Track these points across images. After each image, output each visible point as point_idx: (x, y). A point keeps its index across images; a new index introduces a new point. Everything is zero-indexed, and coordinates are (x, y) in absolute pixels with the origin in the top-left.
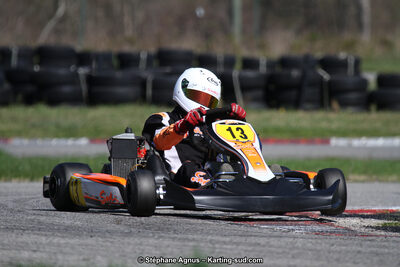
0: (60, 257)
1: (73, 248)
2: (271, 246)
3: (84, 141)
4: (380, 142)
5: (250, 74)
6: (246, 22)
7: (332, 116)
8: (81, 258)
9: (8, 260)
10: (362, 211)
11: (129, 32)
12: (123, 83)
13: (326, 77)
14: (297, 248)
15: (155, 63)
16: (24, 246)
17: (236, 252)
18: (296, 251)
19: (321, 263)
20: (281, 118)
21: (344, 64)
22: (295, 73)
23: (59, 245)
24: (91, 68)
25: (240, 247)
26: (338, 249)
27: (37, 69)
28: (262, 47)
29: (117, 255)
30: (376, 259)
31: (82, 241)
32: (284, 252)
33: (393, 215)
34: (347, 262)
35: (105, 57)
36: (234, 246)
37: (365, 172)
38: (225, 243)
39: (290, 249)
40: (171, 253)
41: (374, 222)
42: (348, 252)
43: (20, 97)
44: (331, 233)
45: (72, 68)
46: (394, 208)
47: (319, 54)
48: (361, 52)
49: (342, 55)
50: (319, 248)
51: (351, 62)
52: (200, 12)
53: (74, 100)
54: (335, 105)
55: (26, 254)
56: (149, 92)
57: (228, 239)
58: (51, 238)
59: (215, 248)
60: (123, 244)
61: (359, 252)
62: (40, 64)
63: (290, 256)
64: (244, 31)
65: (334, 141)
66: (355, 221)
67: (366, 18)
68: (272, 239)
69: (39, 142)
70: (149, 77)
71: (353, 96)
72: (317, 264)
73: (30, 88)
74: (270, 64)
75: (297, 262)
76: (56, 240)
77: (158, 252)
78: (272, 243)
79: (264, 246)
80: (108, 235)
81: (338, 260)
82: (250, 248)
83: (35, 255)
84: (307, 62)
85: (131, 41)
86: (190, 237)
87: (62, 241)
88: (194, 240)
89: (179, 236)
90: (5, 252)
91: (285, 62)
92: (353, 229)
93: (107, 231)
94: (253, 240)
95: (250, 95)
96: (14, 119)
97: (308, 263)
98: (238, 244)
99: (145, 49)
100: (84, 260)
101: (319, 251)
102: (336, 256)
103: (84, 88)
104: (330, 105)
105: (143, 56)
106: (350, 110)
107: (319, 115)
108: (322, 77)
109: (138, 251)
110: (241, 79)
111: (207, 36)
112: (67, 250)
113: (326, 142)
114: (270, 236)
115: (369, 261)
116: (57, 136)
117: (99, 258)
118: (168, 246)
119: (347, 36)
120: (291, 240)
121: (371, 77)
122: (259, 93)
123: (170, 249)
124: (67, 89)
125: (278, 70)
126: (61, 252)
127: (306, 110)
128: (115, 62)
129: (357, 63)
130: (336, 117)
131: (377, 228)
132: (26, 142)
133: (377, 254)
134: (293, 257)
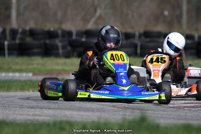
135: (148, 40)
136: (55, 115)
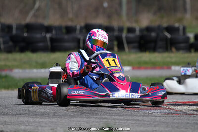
0: (40, 128)
1: (46, 123)
2: (144, 121)
5: (131, 35)
6: (129, 9)
7: (172, 55)
8: (50, 128)
9: (14, 130)
10: (188, 102)
11: (71, 15)
12: (68, 41)
13: (169, 36)
14: (157, 121)
15: (84, 31)
16: (22, 123)
17: (127, 124)
18: (156, 123)
19: (169, 129)
20: (147, 56)
21: (177, 29)
22: (154, 34)
23: (39, 122)
24: (52, 33)
26: (177, 121)
27: (25, 34)
28: (137, 21)
30: (196, 126)
31: (50, 120)
32: (150, 124)
34: (182, 128)
35: (59, 28)
36: (126, 121)
38: (121, 119)
39: (153, 122)
40: (95, 125)
41: (194, 108)
42: (182, 123)
43: (17, 49)
44: (174, 113)
45: (43, 34)
47: (165, 25)
48: (186, 23)
49: (177, 25)
50: (167, 121)
51: (181, 28)
52: (106, 5)
53: (45, 50)
54: (174, 50)
55: (23, 127)
57: (122, 118)
58: (35, 119)
59: (116, 122)
61: (188, 123)
62: (27, 32)
63: (154, 125)
65: (174, 68)
66: (185, 107)
67: (188, 6)
68: (145, 117)
69: (27, 71)
71: (182, 45)
72: (167, 129)
73: (22, 44)
74: (141, 30)
75: (157, 128)
76: (37, 120)
77: (88, 125)
78: (144, 119)
79: (140, 121)
80: (63, 117)
81: (177, 127)
82: (133, 122)
83: (27, 127)
84: (159, 29)
85: (72, 20)
86: (104, 117)
87: (41, 120)
88: (105, 118)
89: (98, 117)
90: (13, 126)
92: (184, 111)
93: (63, 115)
94: (134, 118)
96: (15, 60)
97: (162, 129)
98: (127, 120)
99: (79, 24)
100: (52, 129)
101: (168, 123)
102: (176, 125)
103: (49, 43)
104: (171, 49)
105: (78, 27)
106: (181, 52)
107: (166, 55)
108: (167, 36)
109: (78, 124)
110: (127, 38)
111: (110, 17)
112: (43, 124)
113: (169, 68)
114: (143, 116)
115: (193, 127)
116: (36, 67)
117: (59, 128)
118: (93, 122)
119: (179, 15)
120: (154, 117)
121: (191, 36)
122: (136, 45)
123: (94, 123)
124: (41, 44)
125: (145, 33)
126: (40, 126)
127: (159, 52)
128: (64, 31)
129: (184, 29)
130: (174, 56)
131: (196, 111)
132: (20, 71)
133: (197, 124)
134: (155, 126)
136: (11, 122)
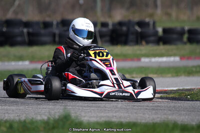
3: (27, 63)
4: (164, 59)
25: (91, 108)
29: (33, 114)
33: (165, 92)
37: (156, 73)
46: (166, 89)
56: (57, 39)
60: (37, 108)
64: (102, 10)
70: (57, 32)
91: (121, 24)
95: (104, 39)
135: (65, 28)
